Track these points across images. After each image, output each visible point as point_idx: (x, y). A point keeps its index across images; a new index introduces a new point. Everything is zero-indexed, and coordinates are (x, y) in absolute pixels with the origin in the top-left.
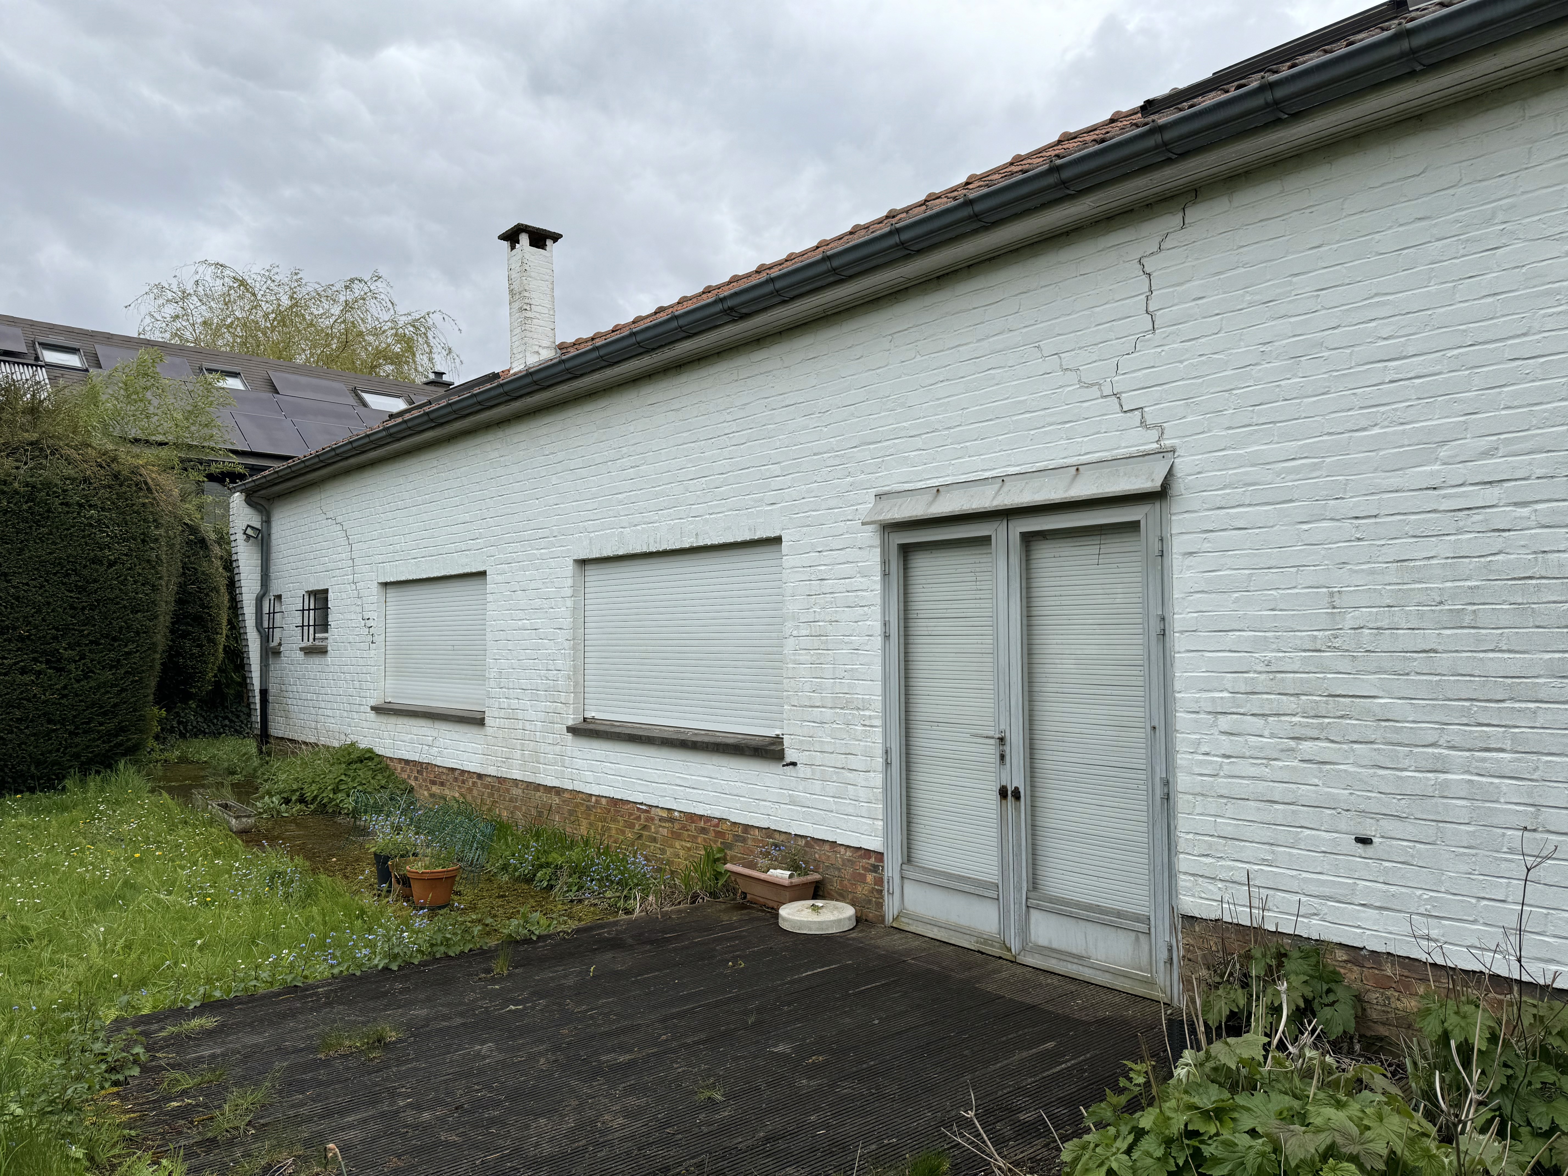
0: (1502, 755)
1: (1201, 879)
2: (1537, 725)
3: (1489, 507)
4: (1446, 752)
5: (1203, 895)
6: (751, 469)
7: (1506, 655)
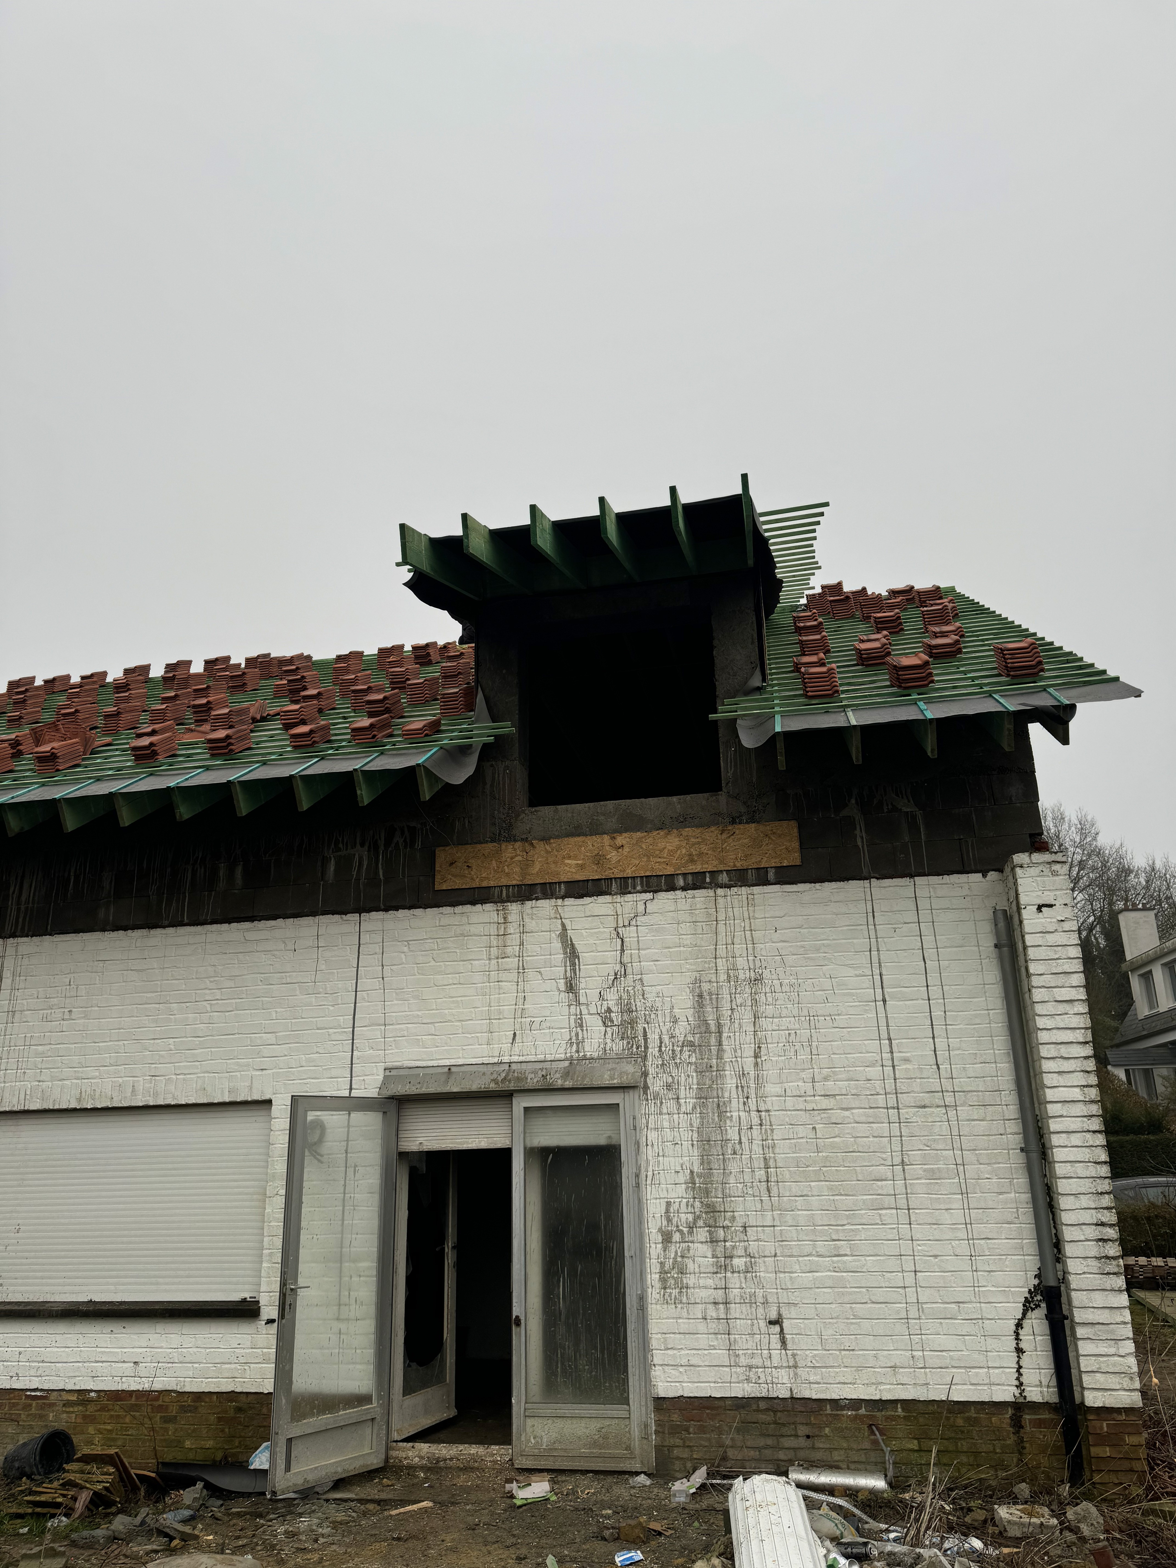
0: (846, 1258)
1: (667, 1367)
2: (863, 1238)
3: (830, 1109)
4: (817, 1259)
5: (669, 1380)
6: (237, 1036)
7: (844, 1198)
